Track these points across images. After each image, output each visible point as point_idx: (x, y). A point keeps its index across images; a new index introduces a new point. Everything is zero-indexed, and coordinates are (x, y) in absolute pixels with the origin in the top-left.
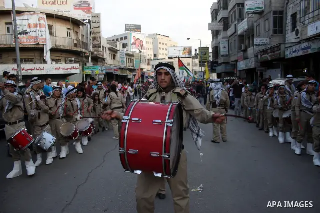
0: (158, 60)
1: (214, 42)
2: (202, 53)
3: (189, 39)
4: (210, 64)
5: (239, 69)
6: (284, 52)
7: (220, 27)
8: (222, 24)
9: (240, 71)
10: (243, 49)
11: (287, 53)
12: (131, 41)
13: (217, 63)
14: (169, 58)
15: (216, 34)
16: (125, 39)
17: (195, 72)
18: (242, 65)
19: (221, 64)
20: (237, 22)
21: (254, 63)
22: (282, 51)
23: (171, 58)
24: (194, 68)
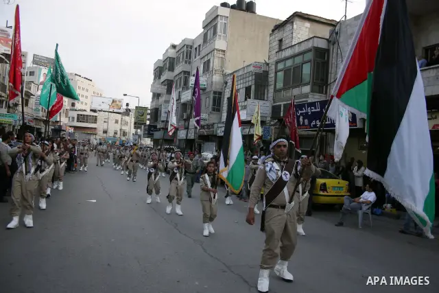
0: (76, 110)
1: (154, 103)
2: (139, 112)
3: (125, 95)
4: (147, 127)
5: (178, 138)
6: (216, 131)
7: (163, 89)
8: (166, 87)
9: (180, 140)
10: (185, 118)
11: (219, 132)
12: (39, 80)
13: (155, 127)
14: (91, 110)
15: (156, 96)
16: (30, 75)
17: (124, 132)
18: (182, 134)
19: (160, 129)
20: (181, 89)
21: (193, 134)
22: (215, 129)
23: (94, 111)
24: (124, 128)
